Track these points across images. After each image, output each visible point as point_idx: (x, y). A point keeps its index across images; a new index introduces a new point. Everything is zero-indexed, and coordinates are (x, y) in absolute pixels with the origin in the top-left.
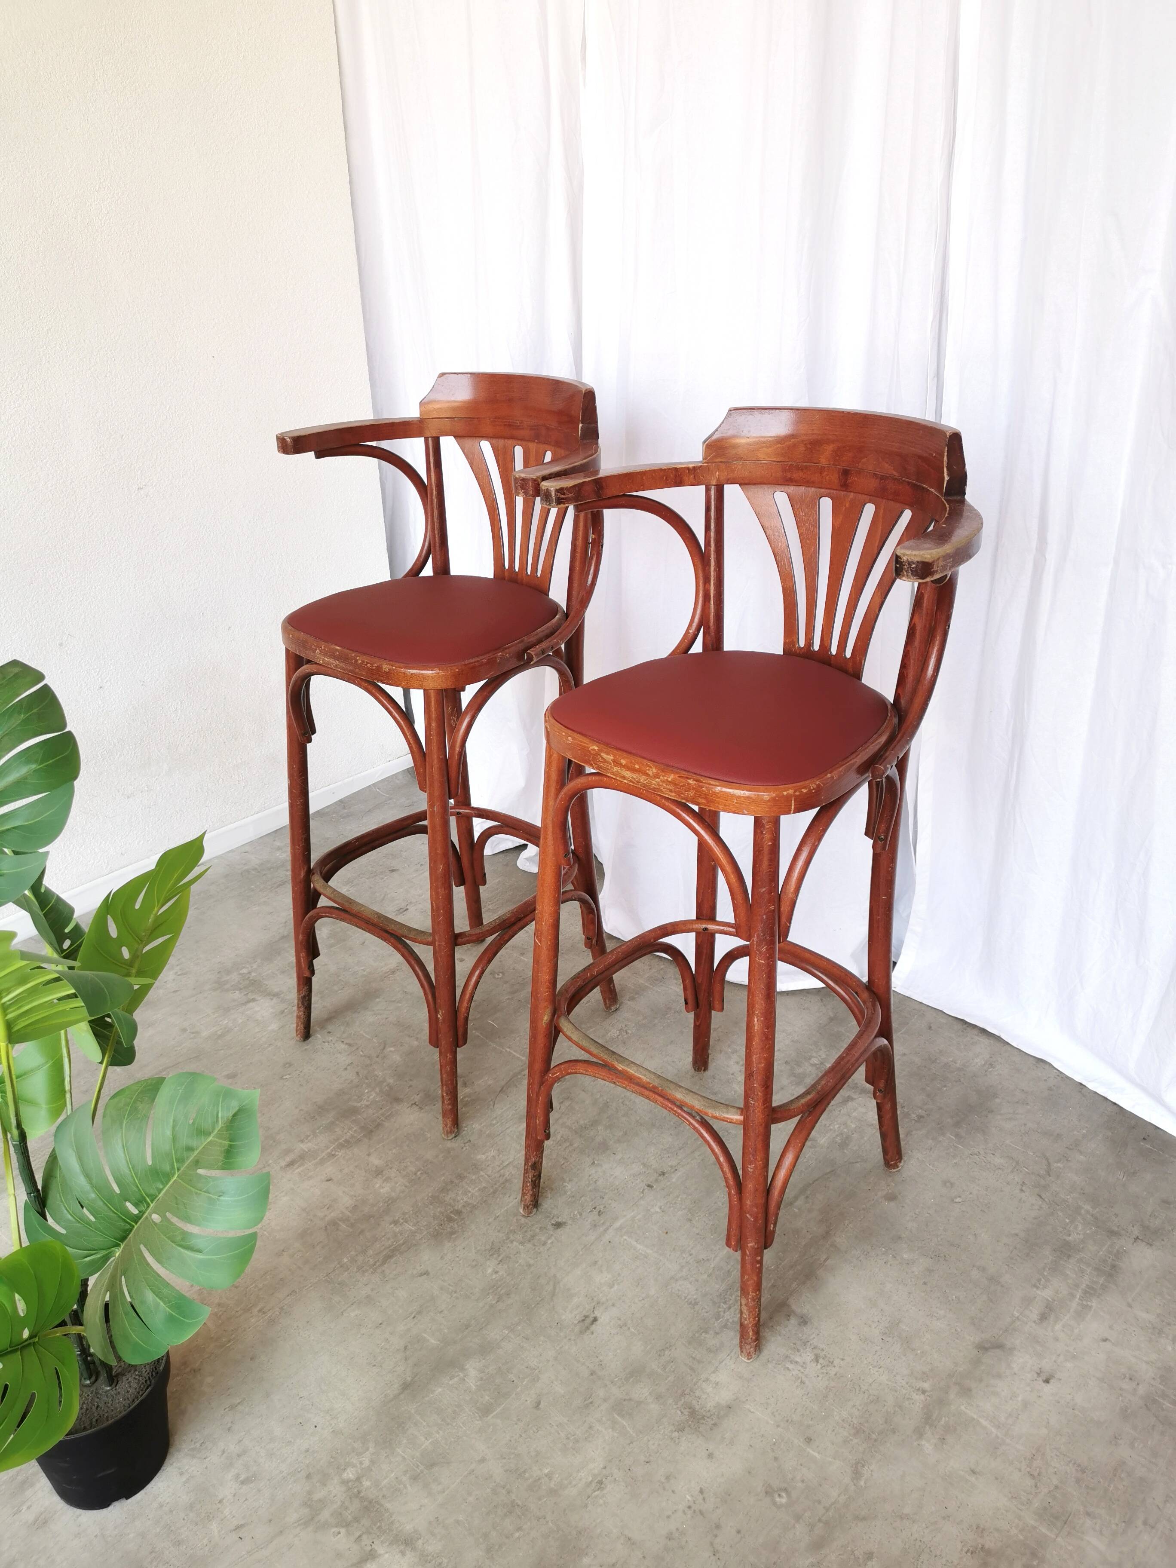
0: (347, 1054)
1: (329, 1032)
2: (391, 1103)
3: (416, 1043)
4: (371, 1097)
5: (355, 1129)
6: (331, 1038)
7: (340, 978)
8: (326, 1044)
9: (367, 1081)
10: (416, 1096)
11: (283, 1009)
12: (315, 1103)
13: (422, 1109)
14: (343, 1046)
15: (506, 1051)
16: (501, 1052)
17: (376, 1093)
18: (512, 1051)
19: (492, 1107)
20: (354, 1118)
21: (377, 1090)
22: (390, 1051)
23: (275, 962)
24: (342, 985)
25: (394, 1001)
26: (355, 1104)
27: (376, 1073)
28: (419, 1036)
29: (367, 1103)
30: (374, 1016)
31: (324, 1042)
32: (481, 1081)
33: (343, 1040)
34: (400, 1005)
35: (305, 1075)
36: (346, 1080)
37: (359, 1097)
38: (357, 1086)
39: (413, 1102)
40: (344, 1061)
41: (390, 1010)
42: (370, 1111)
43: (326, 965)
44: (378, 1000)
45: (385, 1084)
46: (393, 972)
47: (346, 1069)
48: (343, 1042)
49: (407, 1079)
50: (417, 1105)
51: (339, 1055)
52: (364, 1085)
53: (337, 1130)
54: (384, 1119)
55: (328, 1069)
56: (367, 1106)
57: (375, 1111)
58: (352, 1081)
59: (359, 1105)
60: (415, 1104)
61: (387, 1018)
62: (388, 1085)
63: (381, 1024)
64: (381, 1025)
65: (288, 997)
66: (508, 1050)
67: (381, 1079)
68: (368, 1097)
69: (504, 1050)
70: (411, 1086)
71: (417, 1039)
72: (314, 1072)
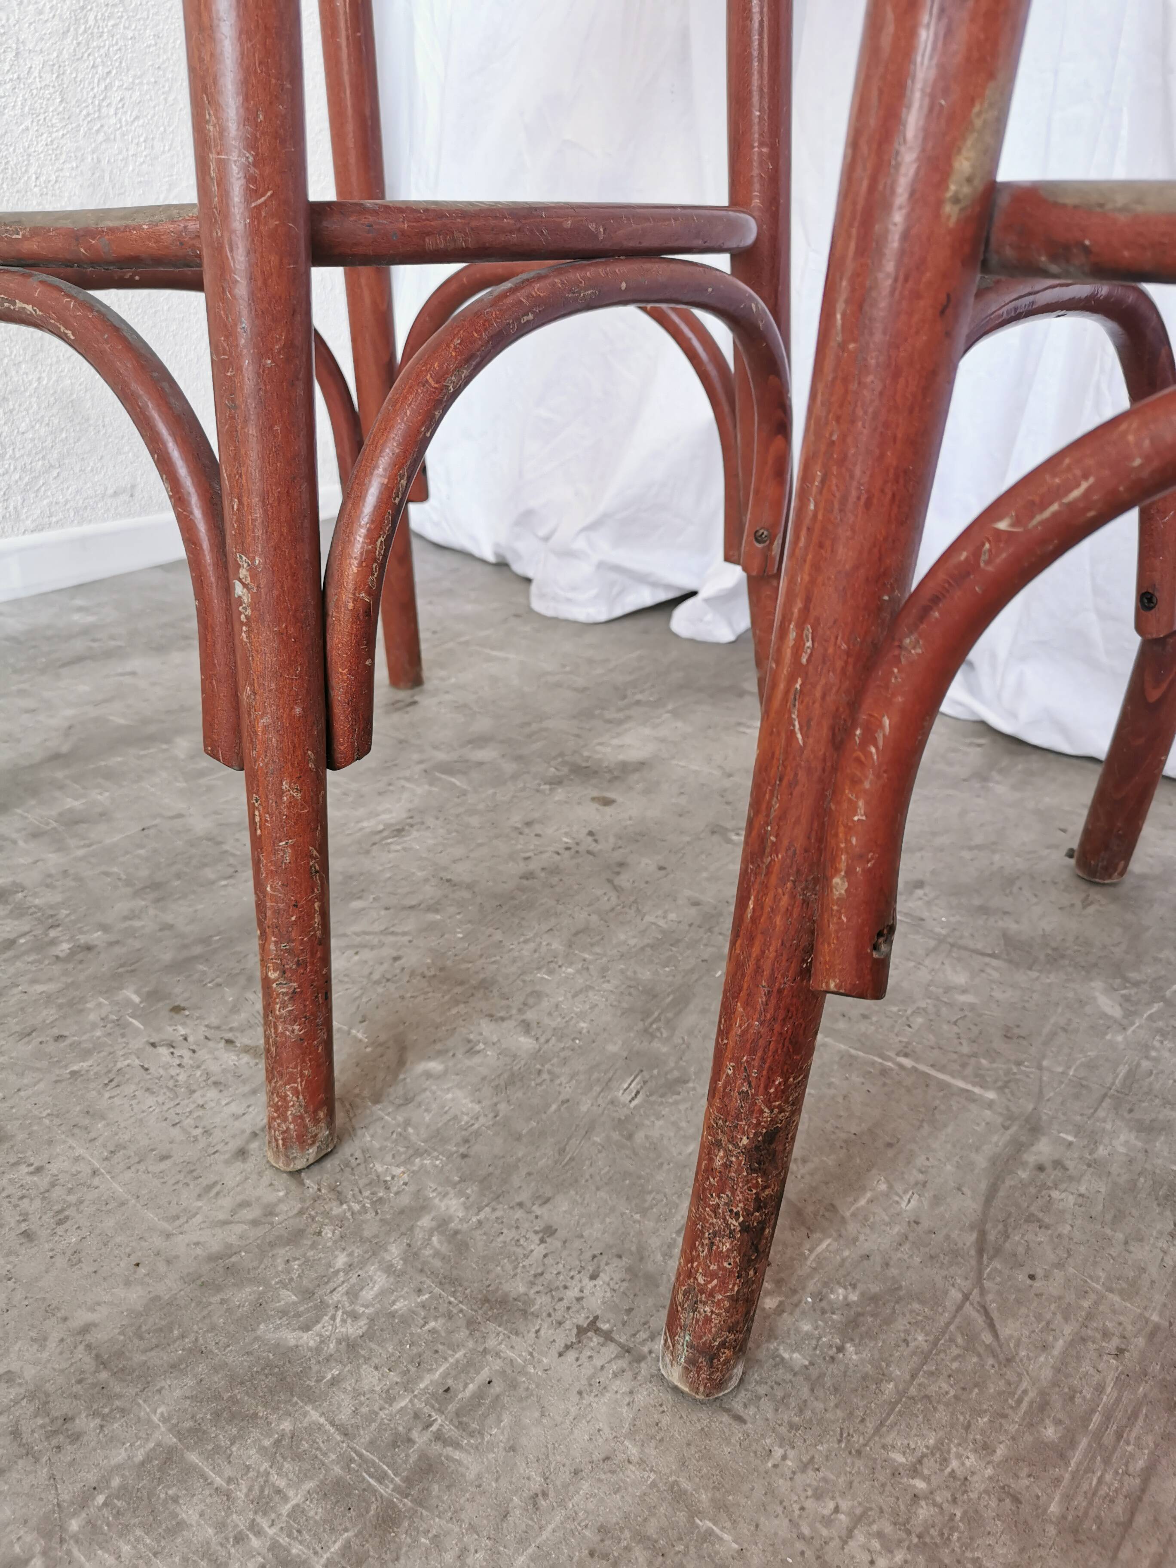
0: (246, 1089)
1: (177, 1009)
2: (471, 1324)
3: (525, 1043)
4: (368, 1294)
5: (295, 1498)
6: (182, 1031)
7: (226, 847)
8: (164, 1051)
9: (337, 1210)
10: (589, 1284)
11: (12, 936)
12: (86, 1329)
13: (640, 1358)
14: (230, 1058)
15: (901, 1067)
16: (884, 1072)
17: (389, 1269)
18: (922, 1067)
19: (987, 1337)
20: (286, 1425)
21: (394, 1252)
22: (428, 1075)
23: (19, 811)
24: (230, 865)
25: (412, 907)
26: (291, 1337)
27: (379, 1168)
28: (530, 1015)
29: (353, 1330)
30: (350, 952)
31: (153, 1045)
32: (862, 1202)
33: (229, 1036)
34: (438, 917)
35: (53, 1185)
36: (245, 1204)
37: (308, 1294)
38: (295, 1237)
39: (582, 1320)
40: (236, 1117)
41: (404, 934)
42: (370, 1378)
43: (180, 816)
44: (356, 904)
45: (426, 1222)
46: (399, 831)
47: (242, 1153)
48: (229, 1042)
49: (524, 1196)
50: (608, 1336)
51: (212, 1093)
52: (328, 1232)
53: (189, 1513)
54: (449, 1430)
55: (164, 1158)
56: (351, 1346)
57: (394, 1377)
58: (270, 1211)
59: (309, 1339)
60: (593, 1325)
61: (396, 959)
62: (442, 1224)
63: (376, 976)
64: (377, 982)
65: (37, 901)
66: (907, 1062)
67: (405, 1200)
68: (353, 1294)
69: (890, 1064)
70: (549, 1231)
71: (526, 1027)
72: (95, 1173)
